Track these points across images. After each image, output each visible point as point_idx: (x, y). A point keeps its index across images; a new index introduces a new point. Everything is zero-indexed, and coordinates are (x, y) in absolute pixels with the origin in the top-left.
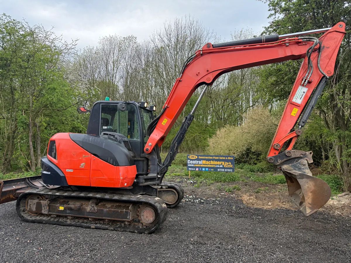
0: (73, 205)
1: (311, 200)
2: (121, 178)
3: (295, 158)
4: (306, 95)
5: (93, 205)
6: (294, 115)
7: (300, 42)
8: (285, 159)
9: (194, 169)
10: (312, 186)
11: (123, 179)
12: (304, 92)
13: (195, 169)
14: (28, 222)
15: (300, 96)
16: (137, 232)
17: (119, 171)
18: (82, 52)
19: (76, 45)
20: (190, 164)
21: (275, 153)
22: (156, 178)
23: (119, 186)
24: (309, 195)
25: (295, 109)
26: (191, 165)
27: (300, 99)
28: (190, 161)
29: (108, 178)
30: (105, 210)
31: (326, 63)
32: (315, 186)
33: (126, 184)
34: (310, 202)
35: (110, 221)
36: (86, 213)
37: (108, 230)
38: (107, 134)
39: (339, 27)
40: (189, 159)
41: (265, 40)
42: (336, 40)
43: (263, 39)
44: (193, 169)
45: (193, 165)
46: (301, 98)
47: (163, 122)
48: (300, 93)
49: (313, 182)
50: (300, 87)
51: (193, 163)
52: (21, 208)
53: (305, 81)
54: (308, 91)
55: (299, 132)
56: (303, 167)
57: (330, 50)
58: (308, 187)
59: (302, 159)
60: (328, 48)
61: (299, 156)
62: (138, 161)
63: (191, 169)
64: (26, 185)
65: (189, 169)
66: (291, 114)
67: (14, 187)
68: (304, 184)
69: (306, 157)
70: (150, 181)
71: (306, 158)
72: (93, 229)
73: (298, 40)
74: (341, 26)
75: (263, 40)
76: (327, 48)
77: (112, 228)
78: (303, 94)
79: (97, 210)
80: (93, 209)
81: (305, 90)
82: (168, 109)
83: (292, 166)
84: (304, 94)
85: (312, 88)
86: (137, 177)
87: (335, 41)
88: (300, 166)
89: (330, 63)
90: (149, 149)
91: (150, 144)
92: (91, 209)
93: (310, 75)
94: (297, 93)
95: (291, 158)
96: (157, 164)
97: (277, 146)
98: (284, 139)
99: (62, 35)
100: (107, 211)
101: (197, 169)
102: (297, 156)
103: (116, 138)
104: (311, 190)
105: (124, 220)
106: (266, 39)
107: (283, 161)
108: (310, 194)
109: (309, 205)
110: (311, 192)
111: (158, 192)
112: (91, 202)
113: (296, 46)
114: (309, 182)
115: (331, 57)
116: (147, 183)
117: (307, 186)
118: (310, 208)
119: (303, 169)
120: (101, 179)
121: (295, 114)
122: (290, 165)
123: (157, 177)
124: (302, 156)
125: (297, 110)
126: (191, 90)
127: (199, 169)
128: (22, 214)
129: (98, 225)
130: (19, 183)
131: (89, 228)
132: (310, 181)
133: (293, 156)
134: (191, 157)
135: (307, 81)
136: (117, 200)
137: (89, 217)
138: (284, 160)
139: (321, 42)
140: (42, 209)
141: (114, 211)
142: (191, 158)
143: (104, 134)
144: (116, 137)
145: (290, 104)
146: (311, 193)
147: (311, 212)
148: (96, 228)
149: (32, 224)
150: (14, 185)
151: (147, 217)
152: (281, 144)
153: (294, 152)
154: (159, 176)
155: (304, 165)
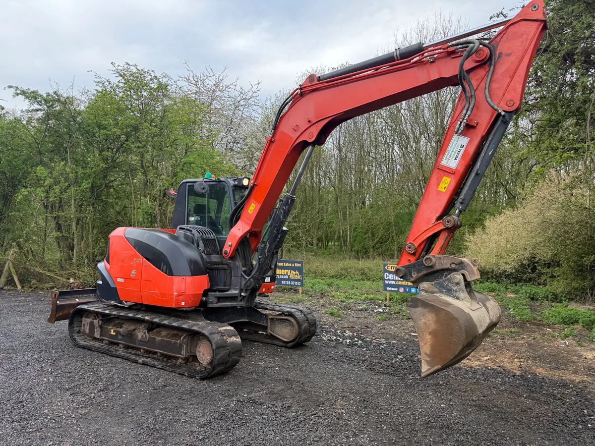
0: (125, 328)
1: (429, 347)
2: (175, 294)
3: (443, 270)
4: (465, 151)
5: (144, 331)
6: (444, 191)
7: (453, 52)
8: (424, 272)
9: (396, 289)
10: (432, 322)
11: (179, 295)
12: (462, 146)
13: (398, 289)
14: (79, 347)
15: (454, 155)
16: (187, 375)
17: (172, 283)
18: (273, 101)
19: (259, 90)
20: (389, 280)
21: (409, 260)
22: (237, 297)
23: (173, 306)
24: (426, 338)
25: (445, 178)
26: (390, 282)
27: (456, 159)
28: (388, 275)
29: (160, 293)
30: (158, 339)
31: (505, 85)
32: (437, 322)
33: (183, 303)
34: (428, 353)
35: (162, 355)
36: (137, 342)
37: (155, 367)
38: (184, 229)
39: (532, 9)
40: (386, 271)
41: (398, 57)
42: (525, 37)
43: (395, 54)
44: (393, 289)
45: (394, 283)
46: (457, 156)
47: (250, 208)
48: (455, 149)
49: (434, 315)
50: (455, 137)
51: (394, 279)
52: (75, 328)
53: (460, 125)
54: (470, 142)
55: (448, 222)
56: (456, 288)
57: (512, 58)
58: (425, 323)
59: (454, 273)
60: (509, 55)
61: (448, 266)
62: (218, 269)
63: (390, 289)
64: (96, 298)
65: (388, 288)
66: (439, 189)
67: (77, 300)
68: (419, 317)
69: (464, 269)
70: (230, 302)
71: (463, 271)
72: (140, 364)
73: (447, 48)
74: (535, 7)
75: (396, 58)
76: (507, 55)
77: (160, 366)
78: (461, 149)
79: (149, 338)
80: (144, 336)
81: (464, 141)
82: (256, 188)
83: (435, 285)
84: (463, 150)
85: (476, 138)
86: (205, 293)
87: (522, 40)
88: (450, 284)
89: (512, 84)
90: (228, 251)
91: (230, 243)
92: (142, 336)
93: (469, 113)
94: (449, 148)
95: (435, 269)
96: (240, 275)
97: (410, 248)
98: (423, 234)
99: (238, 79)
100: (159, 340)
101: (401, 290)
102: (445, 267)
103: (194, 235)
104: (430, 330)
105: (177, 355)
106: (401, 55)
107: (420, 275)
108: (428, 337)
109: (426, 356)
110: (430, 333)
111: (269, 321)
112: (143, 326)
113: (448, 59)
114: (427, 314)
115: (515, 73)
116: (221, 304)
117: (423, 321)
118: (428, 362)
119: (456, 291)
120: (152, 293)
121: (445, 188)
122: (433, 283)
123: (241, 295)
124: (453, 266)
125: (449, 180)
126: (287, 155)
127: (405, 290)
128: (76, 337)
129: (148, 360)
130: (85, 295)
131: (136, 362)
132: (428, 312)
133: (438, 267)
134: (389, 268)
135: (462, 124)
136: (167, 325)
137: (140, 347)
138: (422, 273)
139: (496, 45)
140: (95, 332)
141: (167, 342)
142: (390, 270)
143: (181, 228)
144: (193, 233)
145: (438, 170)
146: (430, 335)
147: (428, 370)
148: (144, 364)
149: (81, 350)
150: (77, 298)
151: (204, 355)
152: (416, 245)
153: (440, 258)
154: (243, 294)
155: (458, 284)
